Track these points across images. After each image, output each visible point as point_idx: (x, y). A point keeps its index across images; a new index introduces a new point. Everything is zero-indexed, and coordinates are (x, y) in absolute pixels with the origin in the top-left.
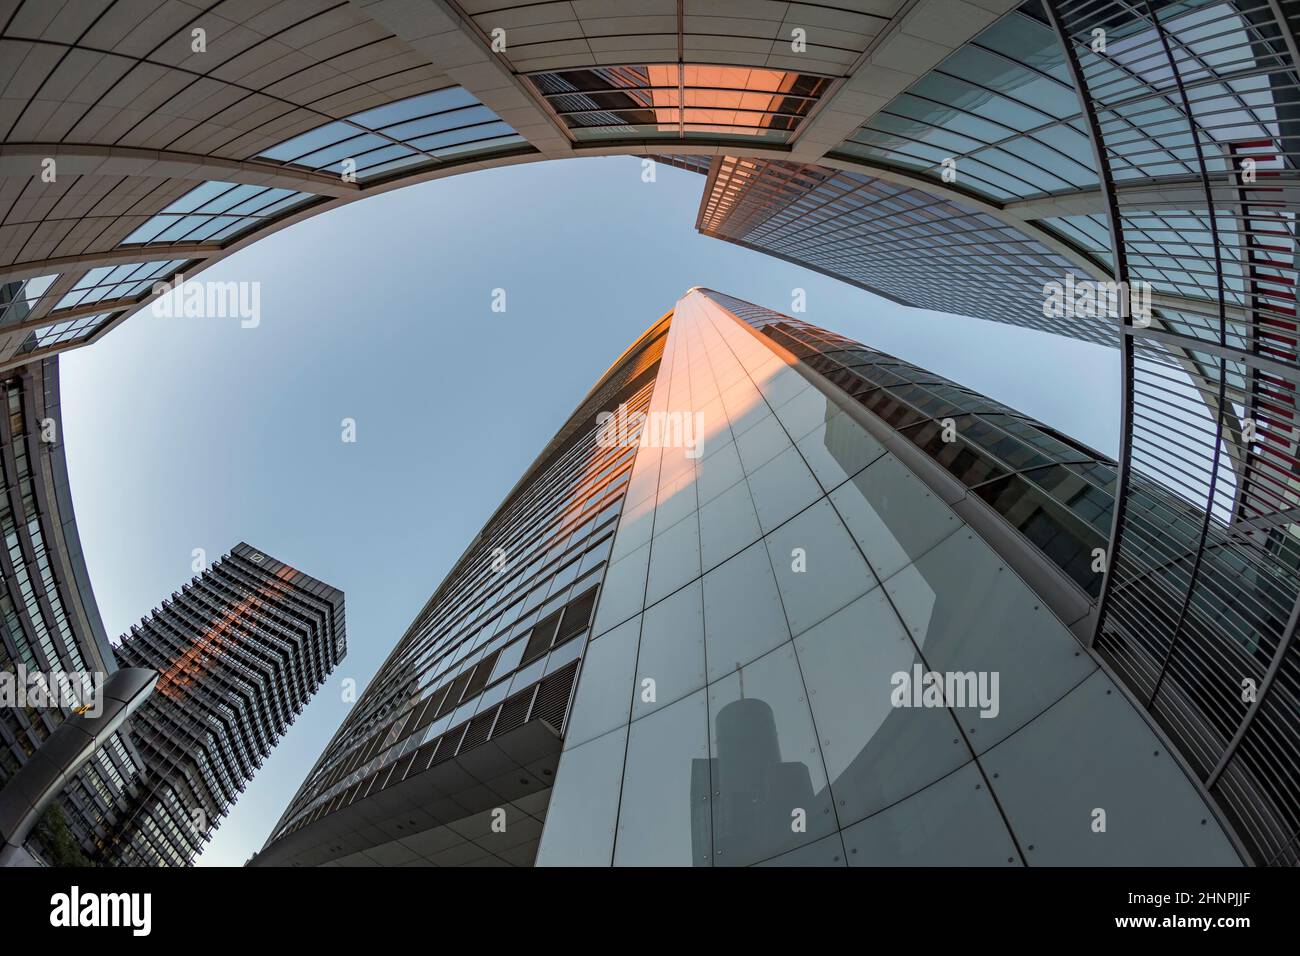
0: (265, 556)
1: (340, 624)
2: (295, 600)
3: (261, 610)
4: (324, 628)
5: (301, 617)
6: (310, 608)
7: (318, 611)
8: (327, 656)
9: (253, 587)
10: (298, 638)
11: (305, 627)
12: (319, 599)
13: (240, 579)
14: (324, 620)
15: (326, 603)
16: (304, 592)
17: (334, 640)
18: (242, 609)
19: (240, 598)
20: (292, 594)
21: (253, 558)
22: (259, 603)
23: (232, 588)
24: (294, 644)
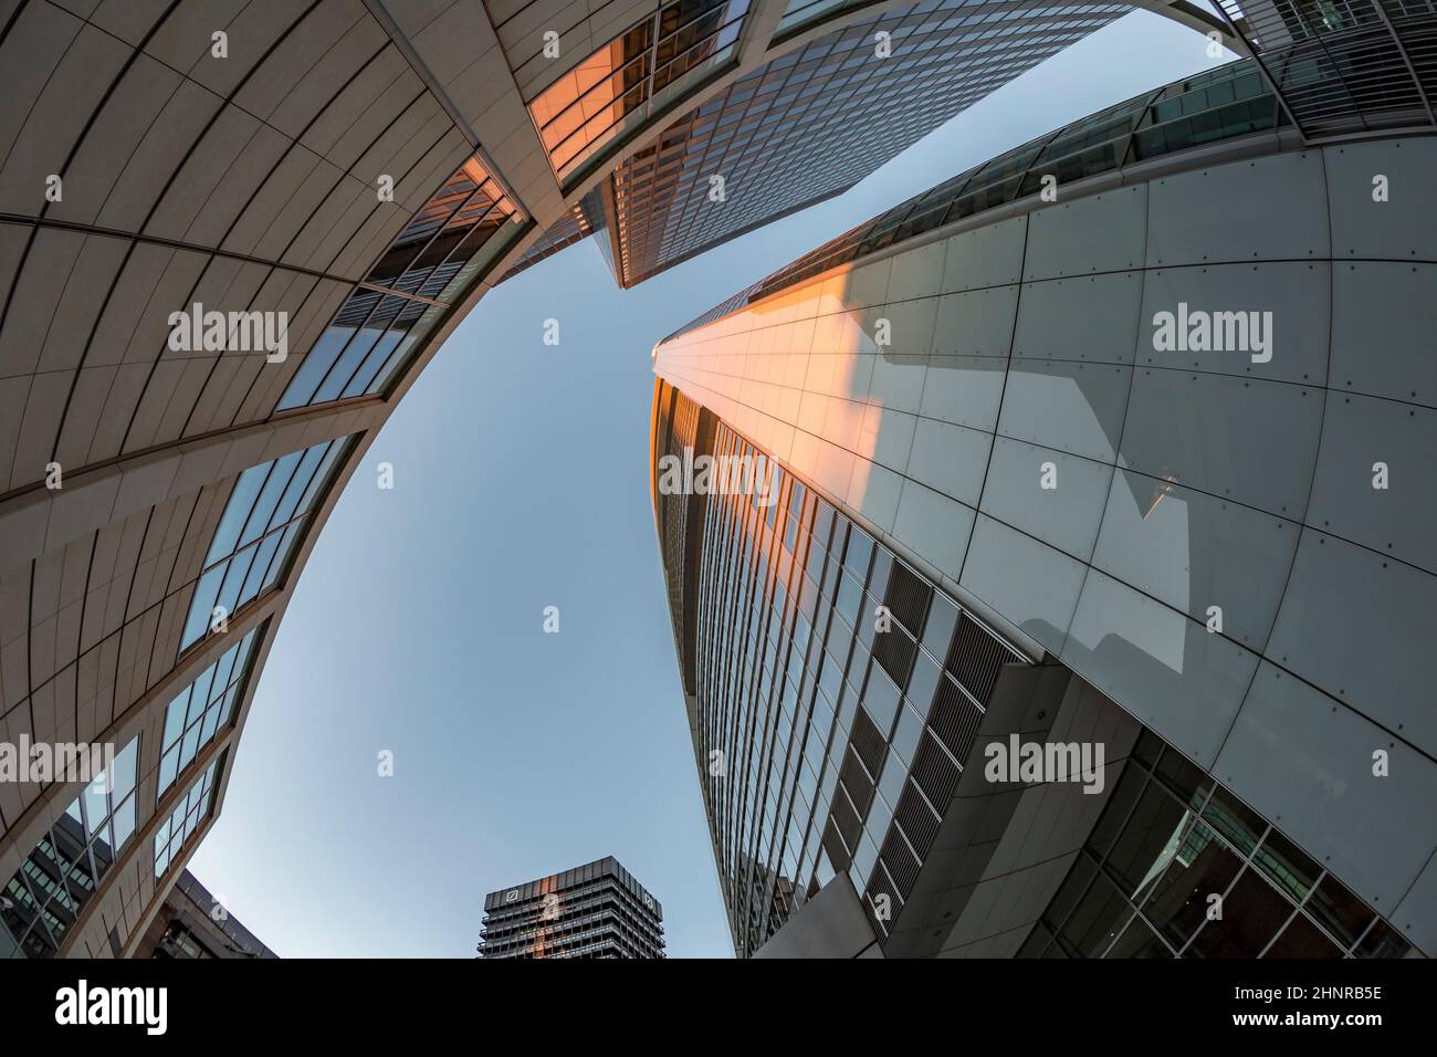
0: (517, 888)
1: (632, 885)
2: (577, 900)
3: (558, 935)
4: (623, 900)
5: (596, 909)
6: (596, 894)
7: (605, 891)
8: (646, 921)
9: (532, 922)
10: (610, 928)
11: (607, 914)
12: (596, 881)
13: (515, 926)
14: (617, 894)
15: (605, 878)
16: (578, 887)
17: (640, 903)
18: (541, 948)
19: (531, 941)
20: (570, 898)
21: (509, 899)
22: (550, 930)
23: (515, 940)
24: (612, 935)
